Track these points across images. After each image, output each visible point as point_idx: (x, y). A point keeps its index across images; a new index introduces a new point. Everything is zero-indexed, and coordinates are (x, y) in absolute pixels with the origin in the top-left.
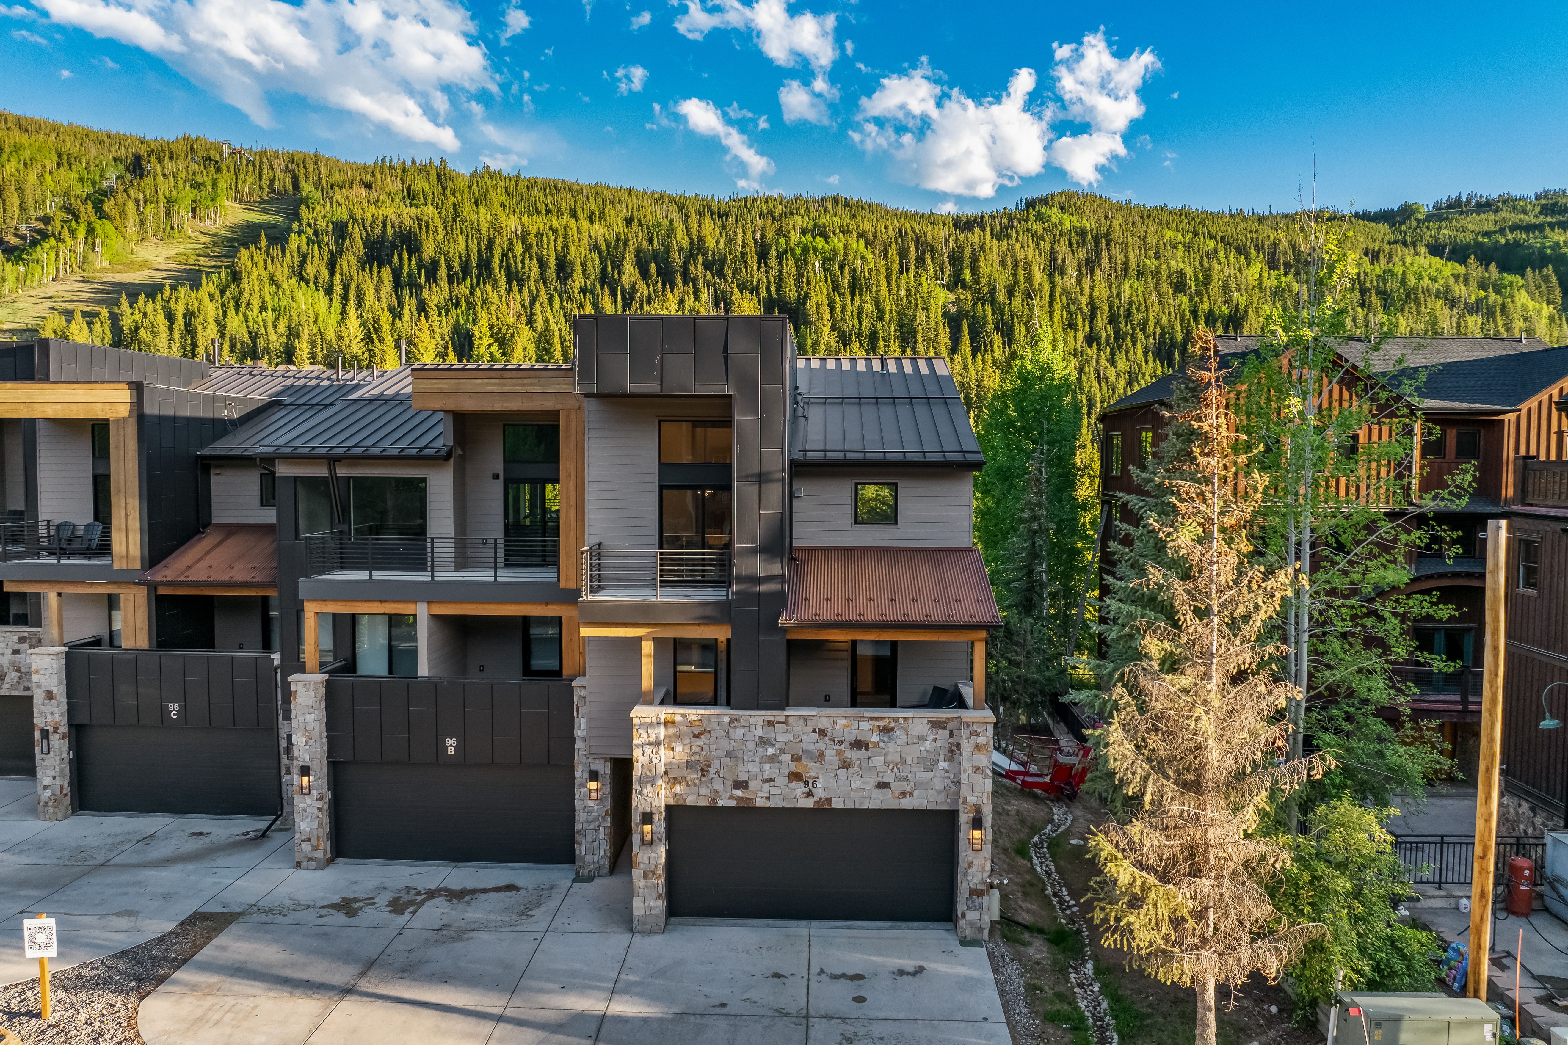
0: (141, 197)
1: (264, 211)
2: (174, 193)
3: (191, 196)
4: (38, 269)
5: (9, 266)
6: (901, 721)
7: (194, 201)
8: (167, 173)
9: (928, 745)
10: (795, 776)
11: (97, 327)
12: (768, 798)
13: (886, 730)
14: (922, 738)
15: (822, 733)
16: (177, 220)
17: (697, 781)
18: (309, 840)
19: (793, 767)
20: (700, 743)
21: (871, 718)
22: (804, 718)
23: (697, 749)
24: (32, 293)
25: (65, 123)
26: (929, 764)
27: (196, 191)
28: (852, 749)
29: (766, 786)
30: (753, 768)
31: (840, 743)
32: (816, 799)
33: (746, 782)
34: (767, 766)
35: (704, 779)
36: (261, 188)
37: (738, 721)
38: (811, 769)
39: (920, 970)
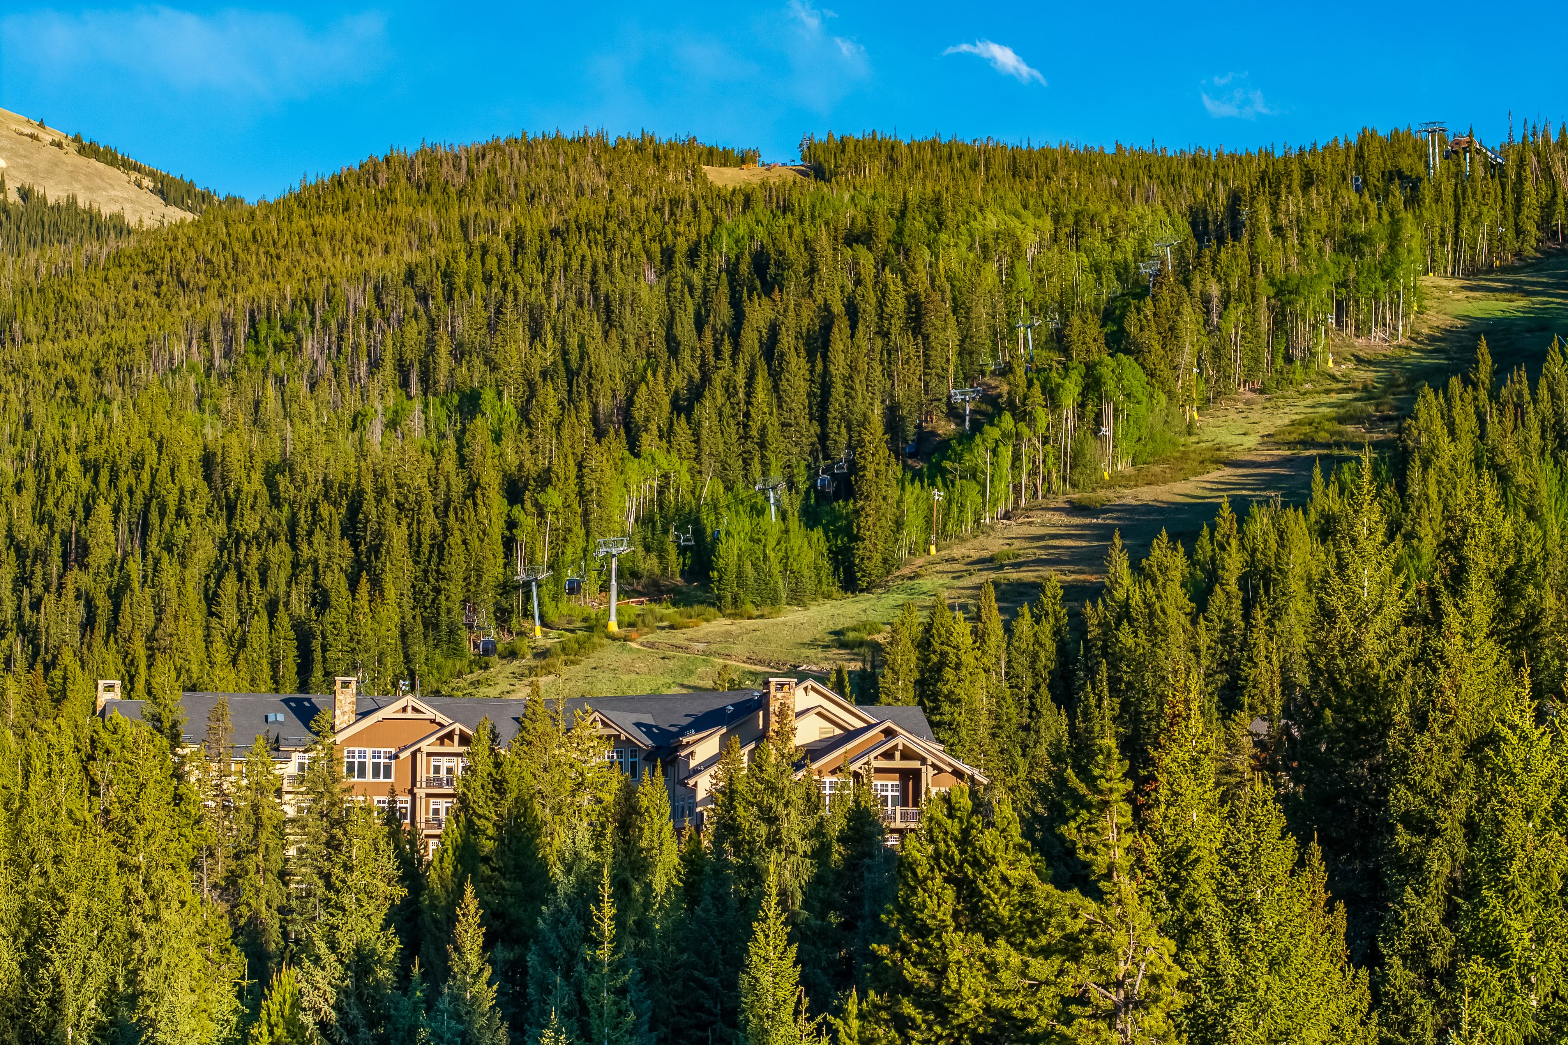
1: (1518, 289)
2: (1295, 269)
3: (1335, 274)
4: (972, 490)
7: (1343, 284)
27: (1344, 259)
36: (1519, 231)
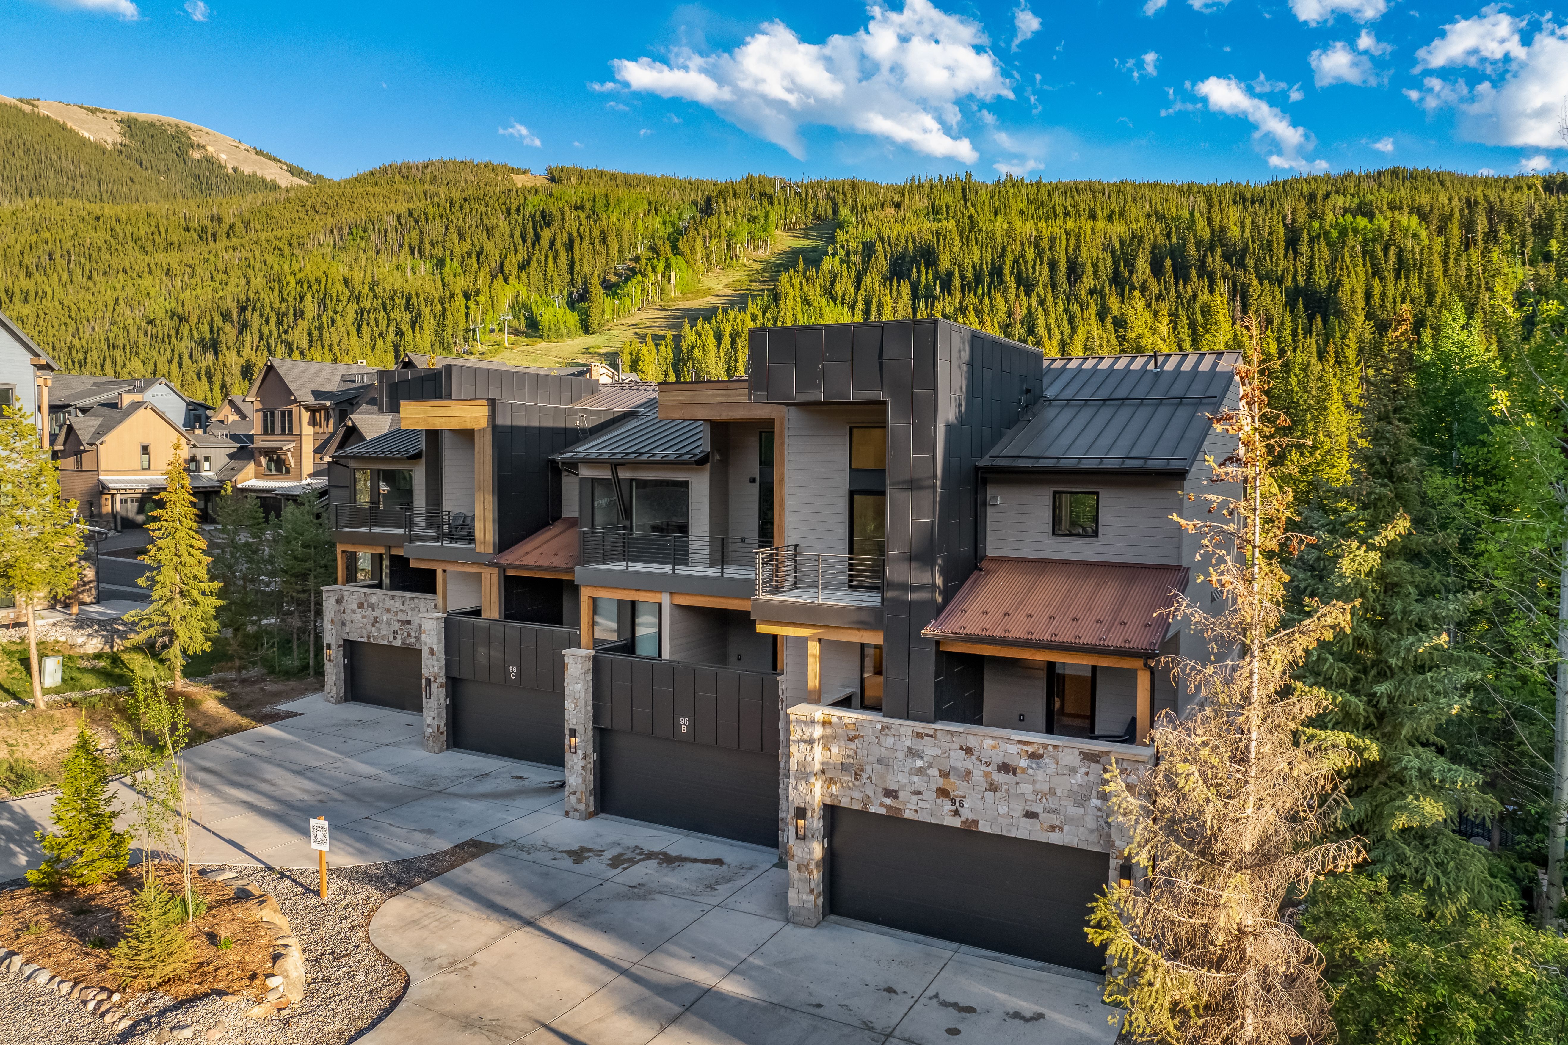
0: (707, 233)
1: (807, 237)
2: (734, 227)
3: (747, 229)
4: (628, 300)
5: (607, 300)
6: (1050, 748)
7: (749, 233)
8: (728, 209)
9: (1079, 778)
10: (943, 793)
11: (662, 348)
12: (916, 811)
13: (1034, 756)
14: (1073, 770)
15: (969, 751)
16: (735, 251)
17: (850, 784)
18: (575, 793)
19: (940, 782)
20: (853, 746)
21: (1019, 742)
22: (952, 733)
23: (851, 753)
24: (623, 322)
25: (659, 176)
26: (1081, 800)
27: (750, 224)
28: (999, 772)
29: (915, 798)
30: (903, 778)
31: (988, 764)
32: (963, 819)
33: (896, 792)
34: (915, 778)
35: (857, 783)
36: (806, 216)
37: (889, 729)
38: (959, 788)
39: (1040, 1016)
